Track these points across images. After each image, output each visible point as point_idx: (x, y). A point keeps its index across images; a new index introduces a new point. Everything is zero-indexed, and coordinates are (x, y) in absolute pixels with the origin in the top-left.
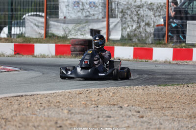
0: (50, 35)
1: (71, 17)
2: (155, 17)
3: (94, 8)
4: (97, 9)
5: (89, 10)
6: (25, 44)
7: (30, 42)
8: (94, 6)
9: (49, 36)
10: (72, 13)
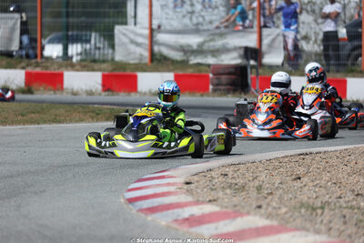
0: (158, 57)
1: (172, 26)
2: (318, 24)
3: (210, 10)
4: (216, 11)
5: (203, 13)
6: (117, 73)
7: (125, 69)
8: (210, 7)
9: (157, 59)
10: (172, 19)
